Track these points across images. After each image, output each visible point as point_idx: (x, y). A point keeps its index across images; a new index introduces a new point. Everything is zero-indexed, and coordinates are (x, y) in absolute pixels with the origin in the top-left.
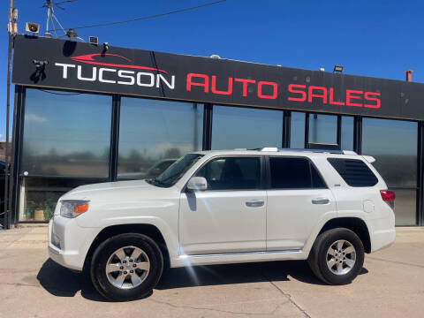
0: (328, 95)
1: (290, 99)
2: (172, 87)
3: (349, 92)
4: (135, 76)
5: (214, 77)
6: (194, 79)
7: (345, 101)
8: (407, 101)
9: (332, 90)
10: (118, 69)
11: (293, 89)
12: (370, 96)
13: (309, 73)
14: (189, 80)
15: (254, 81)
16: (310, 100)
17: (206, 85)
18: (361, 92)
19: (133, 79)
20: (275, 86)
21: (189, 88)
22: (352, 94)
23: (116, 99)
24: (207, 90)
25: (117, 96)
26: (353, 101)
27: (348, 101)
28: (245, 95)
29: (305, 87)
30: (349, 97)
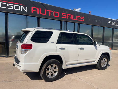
0: (72, 17)
1: (62, 17)
3: (77, 16)
4: (13, 6)
5: (40, 9)
6: (34, 9)
7: (76, 19)
8: (90, 20)
9: (73, 15)
10: (7, 3)
11: (63, 14)
12: (82, 18)
13: (67, 10)
14: (32, 9)
15: (52, 11)
16: (67, 18)
17: (38, 11)
18: (80, 17)
19: (12, 7)
20: (58, 13)
22: (77, 17)
23: (6, 14)
24: (38, 13)
25: (7, 13)
27: (77, 19)
28: (50, 15)
29: (66, 14)
30: (77, 18)
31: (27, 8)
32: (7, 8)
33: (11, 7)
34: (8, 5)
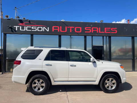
0: (99, 30)
1: (86, 32)
2: (48, 31)
3: (105, 28)
4: (37, 28)
5: (61, 27)
6: (55, 28)
7: (104, 31)
8: (126, 30)
9: (100, 28)
10: (32, 26)
11: (87, 29)
12: (113, 29)
13: (92, 23)
14: (53, 28)
15: (74, 27)
16: (92, 32)
17: (58, 30)
18: (110, 28)
20: (81, 28)
21: (53, 31)
22: (106, 29)
23: (32, 35)
24: (59, 31)
26: (107, 31)
28: (71, 31)
29: (90, 28)
31: (48, 28)
32: (32, 30)
33: (35, 30)
34: (33, 28)
